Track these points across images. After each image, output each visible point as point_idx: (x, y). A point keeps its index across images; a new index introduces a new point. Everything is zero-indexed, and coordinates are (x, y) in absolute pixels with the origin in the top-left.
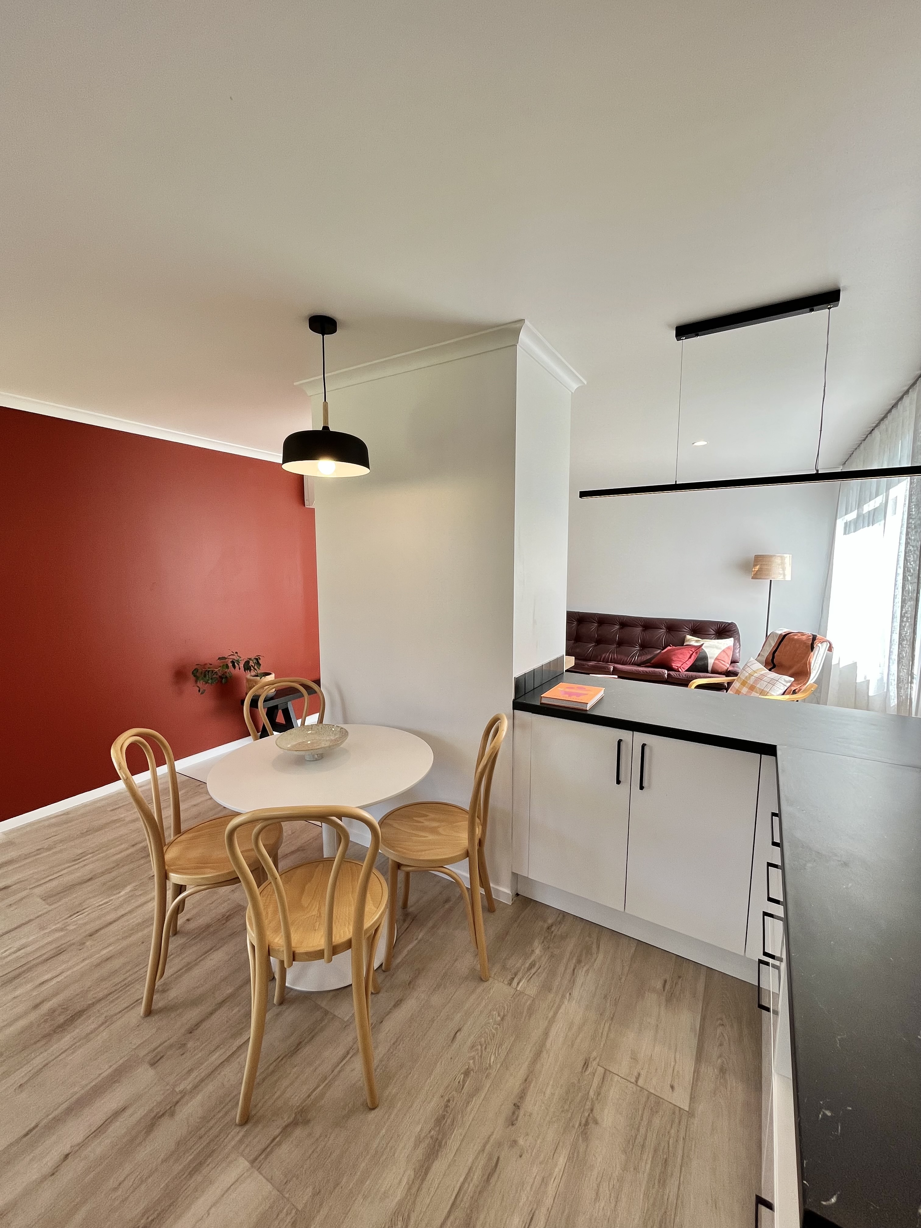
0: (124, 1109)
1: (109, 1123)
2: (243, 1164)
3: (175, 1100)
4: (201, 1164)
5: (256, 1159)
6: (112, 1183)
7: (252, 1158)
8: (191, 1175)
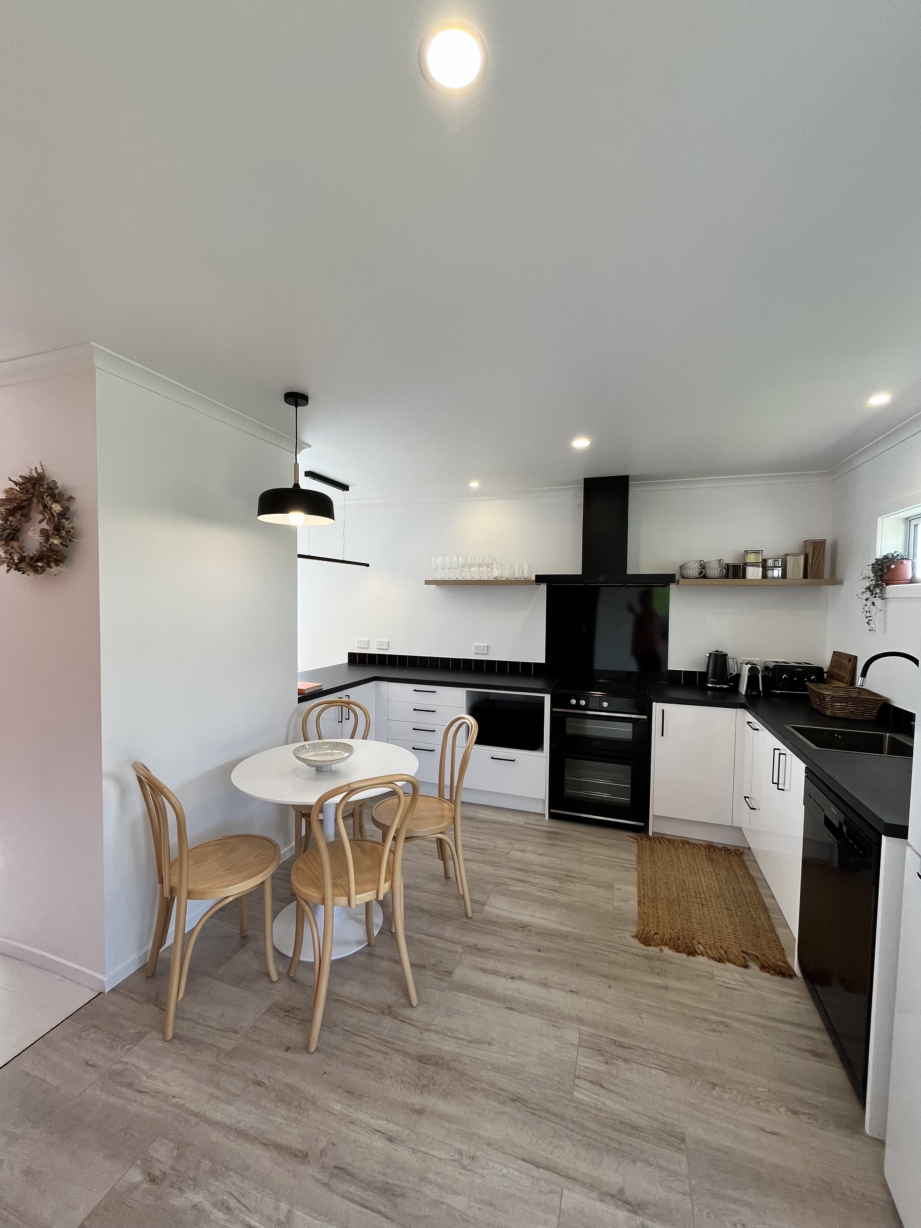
0: (481, 969)
1: (490, 971)
2: (486, 908)
3: (468, 948)
4: (492, 922)
5: (483, 905)
6: (513, 950)
7: (482, 906)
8: (497, 923)
